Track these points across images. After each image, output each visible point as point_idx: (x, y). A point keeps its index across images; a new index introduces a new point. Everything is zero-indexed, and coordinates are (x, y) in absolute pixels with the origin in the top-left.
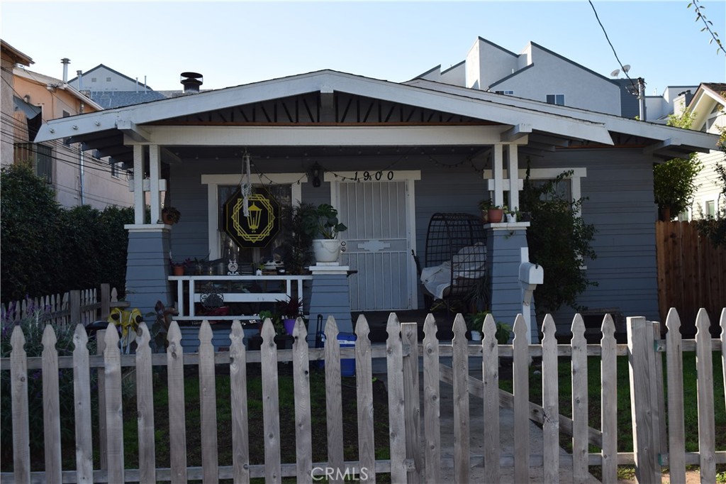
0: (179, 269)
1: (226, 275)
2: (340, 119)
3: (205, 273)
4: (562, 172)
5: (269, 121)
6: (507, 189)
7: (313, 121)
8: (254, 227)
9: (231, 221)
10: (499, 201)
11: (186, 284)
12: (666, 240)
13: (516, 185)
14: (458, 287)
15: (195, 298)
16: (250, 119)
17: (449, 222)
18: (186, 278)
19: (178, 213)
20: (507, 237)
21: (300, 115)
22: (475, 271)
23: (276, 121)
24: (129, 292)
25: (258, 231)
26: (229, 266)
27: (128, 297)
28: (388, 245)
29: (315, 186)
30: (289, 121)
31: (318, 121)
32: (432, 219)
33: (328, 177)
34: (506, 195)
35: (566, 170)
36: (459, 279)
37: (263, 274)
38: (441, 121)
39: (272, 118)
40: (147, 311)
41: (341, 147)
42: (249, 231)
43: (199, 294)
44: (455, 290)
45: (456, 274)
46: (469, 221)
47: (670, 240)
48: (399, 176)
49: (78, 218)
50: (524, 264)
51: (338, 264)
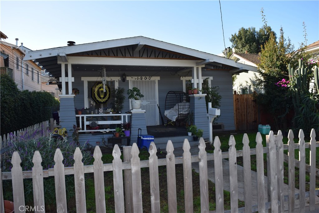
0: (80, 112)
1: (98, 114)
2: (141, 56)
3: (90, 113)
4: (206, 78)
5: (115, 56)
6: (198, 82)
7: (131, 56)
8: (102, 96)
9: (94, 94)
10: (196, 87)
11: (83, 118)
12: (236, 101)
13: (201, 81)
14: (180, 117)
15: (86, 123)
16: (108, 55)
17: (177, 94)
18: (83, 115)
19: (78, 90)
20: (199, 99)
21: (126, 54)
22: (186, 111)
23: (117, 56)
24: (61, 122)
25: (104, 98)
26: (100, 111)
27: (60, 124)
28: (149, 103)
29: (123, 82)
30: (122, 56)
31: (133, 56)
32: (168, 93)
33: (128, 78)
34: (198, 84)
35: (207, 77)
36: (181, 114)
37: (113, 114)
38: (176, 58)
39: (116, 55)
40: (70, 129)
41: (140, 66)
42: (100, 98)
43: (89, 122)
44: (179, 118)
45: (180, 112)
46: (180, 94)
47: (237, 100)
48: (153, 78)
49: (25, 94)
50: (211, 108)
51: (141, 109)
